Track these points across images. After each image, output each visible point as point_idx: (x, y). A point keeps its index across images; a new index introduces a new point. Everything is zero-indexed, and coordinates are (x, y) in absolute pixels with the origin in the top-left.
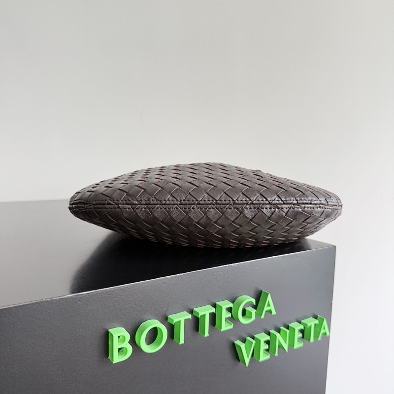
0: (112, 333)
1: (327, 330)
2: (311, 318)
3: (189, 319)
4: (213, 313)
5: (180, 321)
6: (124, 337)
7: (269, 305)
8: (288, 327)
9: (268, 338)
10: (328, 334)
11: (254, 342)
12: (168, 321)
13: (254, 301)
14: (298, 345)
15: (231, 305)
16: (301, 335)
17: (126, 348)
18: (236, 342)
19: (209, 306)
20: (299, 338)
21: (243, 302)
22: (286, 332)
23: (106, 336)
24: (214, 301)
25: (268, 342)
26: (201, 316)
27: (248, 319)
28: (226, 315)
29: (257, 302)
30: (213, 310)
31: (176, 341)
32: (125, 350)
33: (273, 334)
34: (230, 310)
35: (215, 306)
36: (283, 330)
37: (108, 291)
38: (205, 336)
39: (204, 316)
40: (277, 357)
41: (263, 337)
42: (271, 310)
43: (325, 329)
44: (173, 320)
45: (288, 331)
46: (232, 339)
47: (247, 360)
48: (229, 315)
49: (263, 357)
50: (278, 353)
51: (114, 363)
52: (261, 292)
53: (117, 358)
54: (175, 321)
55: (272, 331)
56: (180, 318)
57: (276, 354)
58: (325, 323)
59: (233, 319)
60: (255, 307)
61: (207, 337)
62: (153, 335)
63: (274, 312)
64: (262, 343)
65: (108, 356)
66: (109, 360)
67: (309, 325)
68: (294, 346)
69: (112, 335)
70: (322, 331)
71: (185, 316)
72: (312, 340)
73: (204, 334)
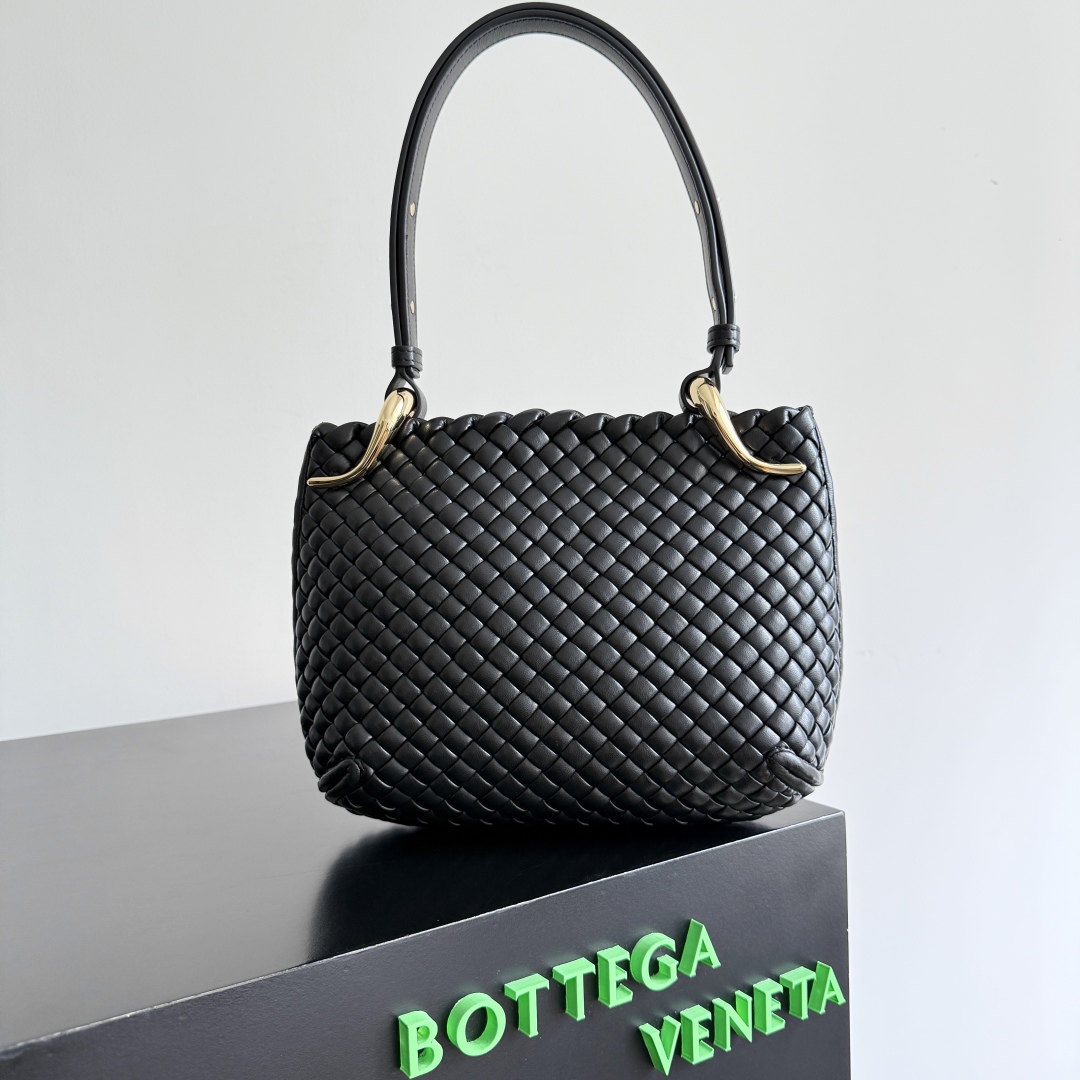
0: (406, 1023)
1: (838, 992)
2: (802, 967)
3: (545, 989)
4: (592, 974)
5: (527, 995)
6: (428, 1029)
7: (704, 949)
8: (750, 992)
9: (707, 1015)
10: (841, 1000)
11: (678, 1025)
12: (507, 993)
13: (671, 943)
14: (774, 1025)
15: (625, 955)
16: (778, 1006)
17: (432, 1050)
18: (642, 1028)
19: (583, 958)
20: (777, 1012)
21: (649, 947)
22: (746, 1001)
23: (395, 1029)
24: (592, 948)
25: (708, 1024)
26: (568, 981)
27: (663, 981)
28: (617, 975)
29: (681, 944)
30: (591, 968)
31: (523, 1031)
32: (429, 1052)
33: (718, 1006)
34: (625, 965)
35: (594, 959)
36: (740, 997)
37: (394, 945)
38: (578, 1019)
39: (573, 981)
40: (729, 1052)
41: (696, 1014)
42: (709, 959)
43: (832, 989)
44: (514, 993)
45: (749, 999)
46: (635, 1022)
47: (667, 1064)
48: (624, 975)
49: (701, 1054)
50: (732, 1046)
51: (411, 1077)
52: (689, 922)
53: (416, 1068)
54: (518, 994)
55: (718, 1001)
56: (527, 987)
57: (728, 1048)
58: (832, 977)
59: (632, 983)
60: (677, 955)
61: (582, 1021)
62: (479, 1024)
63: (716, 963)
64: (696, 1027)
65: (399, 1066)
66: (402, 1072)
67: (795, 983)
68: (765, 1029)
69: (406, 1027)
70: (828, 995)
71: (537, 982)
72: (805, 1016)
73: (576, 1015)
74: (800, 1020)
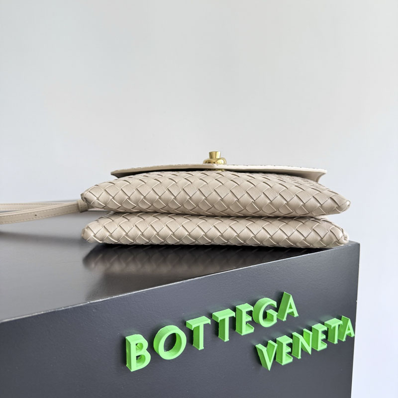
0: (129, 341)
1: (351, 331)
2: (335, 319)
3: (208, 324)
4: (233, 317)
5: (199, 327)
6: (142, 345)
7: (291, 307)
8: (311, 329)
9: (290, 341)
10: (352, 336)
11: (276, 345)
12: (187, 326)
13: (275, 303)
14: (322, 346)
15: (251, 308)
16: (324, 337)
17: (144, 356)
18: (257, 346)
19: (229, 310)
20: (323, 340)
21: (263, 305)
22: (309, 334)
23: (124, 344)
24: (234, 304)
25: (290, 345)
26: (220, 320)
27: (269, 322)
28: (246, 318)
29: (279, 304)
30: (233, 314)
31: (195, 346)
32: (143, 356)
33: (295, 337)
34: (250, 313)
35: (234, 310)
36: (306, 332)
38: (225, 341)
39: (224, 320)
40: (300, 359)
41: (285, 340)
42: (293, 312)
44: (191, 326)
45: (311, 333)
46: (253, 342)
48: (250, 319)
49: (286, 360)
50: (301, 356)
51: (132, 371)
52: (283, 293)
53: (135, 366)
54: (194, 326)
55: (295, 334)
56: (199, 323)
57: (299, 357)
58: (350, 323)
59: (253, 323)
60: (277, 310)
61: (227, 342)
62: (172, 342)
63: (296, 315)
64: (285, 346)
65: (126, 364)
66: (127, 368)
67: (333, 326)
68: (317, 348)
69: (129, 343)
70: (347, 332)
71: (204, 321)
72: (336, 342)
73: (224, 338)
74: (334, 344)
